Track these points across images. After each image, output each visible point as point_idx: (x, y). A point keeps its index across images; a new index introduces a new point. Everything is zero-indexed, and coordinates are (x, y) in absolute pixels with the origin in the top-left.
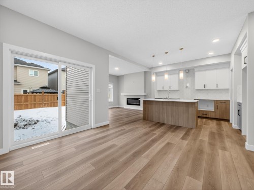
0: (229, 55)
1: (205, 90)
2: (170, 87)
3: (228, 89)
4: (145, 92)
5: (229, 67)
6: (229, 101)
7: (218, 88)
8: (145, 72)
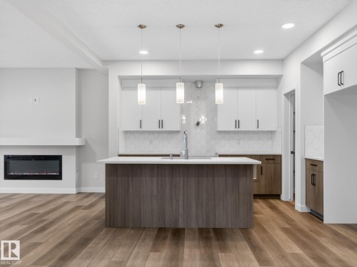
0: (282, 61)
1: (237, 132)
2: (161, 123)
3: (272, 132)
4: (79, 135)
5: (276, 87)
6: (281, 156)
7: (260, 129)
8: (79, 71)
